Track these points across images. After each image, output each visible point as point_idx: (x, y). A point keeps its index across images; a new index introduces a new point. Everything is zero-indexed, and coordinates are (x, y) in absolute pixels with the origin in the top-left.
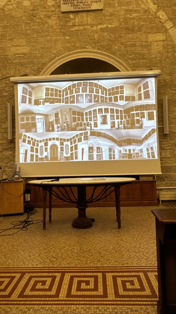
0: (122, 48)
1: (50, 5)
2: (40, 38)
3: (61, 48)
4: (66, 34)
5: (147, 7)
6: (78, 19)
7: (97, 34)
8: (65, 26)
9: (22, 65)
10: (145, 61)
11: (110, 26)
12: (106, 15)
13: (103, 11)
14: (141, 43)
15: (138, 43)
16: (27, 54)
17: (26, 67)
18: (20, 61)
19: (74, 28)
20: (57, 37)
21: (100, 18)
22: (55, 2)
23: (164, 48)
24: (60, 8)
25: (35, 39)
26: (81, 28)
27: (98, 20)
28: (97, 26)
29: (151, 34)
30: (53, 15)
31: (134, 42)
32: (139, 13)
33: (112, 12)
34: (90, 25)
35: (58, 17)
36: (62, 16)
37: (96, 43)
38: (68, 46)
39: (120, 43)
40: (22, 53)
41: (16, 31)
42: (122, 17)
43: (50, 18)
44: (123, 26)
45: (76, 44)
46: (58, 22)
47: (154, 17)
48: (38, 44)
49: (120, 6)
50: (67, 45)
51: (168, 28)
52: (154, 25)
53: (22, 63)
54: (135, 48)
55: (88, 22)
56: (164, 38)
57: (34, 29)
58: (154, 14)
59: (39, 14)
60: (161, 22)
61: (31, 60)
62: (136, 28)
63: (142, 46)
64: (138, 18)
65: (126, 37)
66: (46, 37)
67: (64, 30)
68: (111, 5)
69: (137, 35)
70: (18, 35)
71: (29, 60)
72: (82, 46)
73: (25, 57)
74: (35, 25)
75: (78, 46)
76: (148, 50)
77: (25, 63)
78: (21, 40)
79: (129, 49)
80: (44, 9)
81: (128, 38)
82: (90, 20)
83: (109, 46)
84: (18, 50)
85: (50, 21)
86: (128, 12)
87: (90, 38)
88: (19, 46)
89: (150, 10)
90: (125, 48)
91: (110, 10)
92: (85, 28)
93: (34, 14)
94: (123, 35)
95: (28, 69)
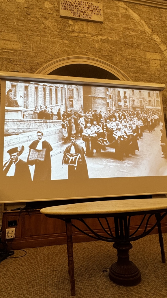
0: (123, 60)
1: (48, 7)
2: (34, 37)
3: (59, 51)
4: (65, 38)
5: (143, 29)
6: (77, 26)
7: (98, 43)
8: (64, 30)
9: (10, 61)
10: (146, 76)
11: (110, 39)
12: (106, 28)
13: (103, 24)
14: (140, 58)
15: (137, 59)
16: (18, 51)
17: (16, 65)
18: (8, 57)
19: (73, 34)
20: (55, 39)
21: (100, 29)
22: (53, 6)
23: (161, 66)
24: (59, 12)
25: (29, 37)
26: (81, 35)
27: (98, 31)
28: (97, 36)
29: (149, 52)
30: (51, 17)
31: (134, 57)
32: (137, 32)
33: (112, 27)
34: (90, 34)
35: (56, 20)
36: (60, 20)
37: (97, 52)
38: (67, 50)
39: (121, 55)
40: (12, 48)
41: (5, 24)
42: (122, 33)
43: (47, 20)
44: (123, 41)
45: (76, 49)
46: (56, 25)
47: (150, 38)
48: (32, 42)
49: (118, 23)
50: (66, 48)
51: (163, 50)
52: (151, 45)
53: (12, 60)
54: (136, 63)
55: (88, 31)
56: (160, 58)
57: (28, 26)
58: (150, 36)
59: (34, 13)
60: (156, 44)
61: (22, 58)
62: (135, 45)
63: (142, 61)
64: (136, 36)
65: (126, 51)
66: (42, 37)
67: (62, 34)
68: (111, 21)
69: (137, 51)
70: (7, 29)
71: (20, 58)
72: (83, 52)
73: (15, 54)
74: (29, 23)
75: (78, 51)
76: (147, 66)
77: (15, 60)
78: (12, 35)
79: (130, 62)
80: (41, 10)
81: (128, 53)
82: (90, 30)
83: (110, 57)
84: (7, 44)
85: (47, 22)
86: (127, 30)
87: (91, 46)
88: (9, 41)
89: (145, 31)
90: (126, 61)
91: (110, 24)
92: (85, 35)
93: (28, 12)
94: (123, 49)
95: (19, 67)
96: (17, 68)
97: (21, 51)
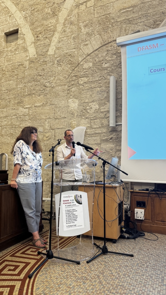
53: (131, 19)
61: (143, 13)
71: (140, 13)
73: (134, 10)
95: (140, 25)
96: (138, 28)
97: (141, 4)
